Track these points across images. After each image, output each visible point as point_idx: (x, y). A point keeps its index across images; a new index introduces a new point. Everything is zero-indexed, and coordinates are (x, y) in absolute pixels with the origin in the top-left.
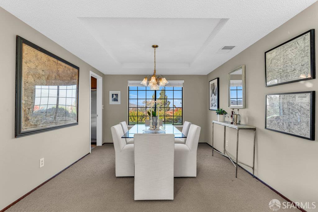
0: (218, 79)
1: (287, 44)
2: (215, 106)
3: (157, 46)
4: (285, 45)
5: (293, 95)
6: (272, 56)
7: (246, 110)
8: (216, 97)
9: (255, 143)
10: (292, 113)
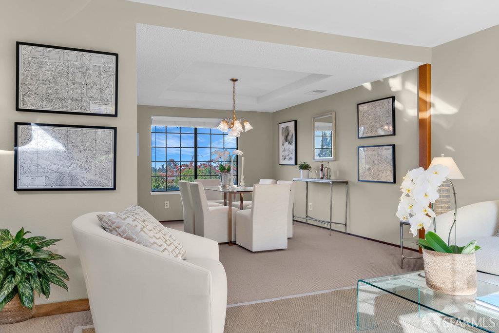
0: (296, 122)
1: (376, 102)
2: (290, 159)
3: (236, 80)
4: (375, 102)
5: (381, 147)
6: (364, 110)
7: (336, 162)
8: (293, 146)
9: (347, 197)
10: (380, 163)
